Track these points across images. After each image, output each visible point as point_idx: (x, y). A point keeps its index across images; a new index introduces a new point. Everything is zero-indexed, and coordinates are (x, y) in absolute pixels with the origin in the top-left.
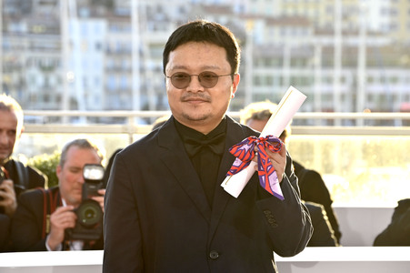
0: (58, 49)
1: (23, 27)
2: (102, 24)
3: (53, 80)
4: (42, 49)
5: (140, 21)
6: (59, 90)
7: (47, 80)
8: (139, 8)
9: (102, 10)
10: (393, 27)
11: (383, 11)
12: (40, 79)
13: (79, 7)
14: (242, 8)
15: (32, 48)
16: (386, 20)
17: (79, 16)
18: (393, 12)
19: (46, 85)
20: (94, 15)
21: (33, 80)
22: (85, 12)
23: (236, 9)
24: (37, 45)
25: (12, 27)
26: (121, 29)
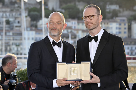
0: (21, 40)
1: (11, 34)
2: (34, 32)
3: (19, 49)
4: (16, 40)
5: (45, 31)
6: (21, 52)
7: (18, 49)
8: (45, 27)
9: (34, 28)
10: (120, 33)
11: (117, 28)
12: (16, 49)
13: (27, 28)
14: (75, 27)
15: (13, 40)
16: (118, 31)
17: (27, 30)
18: (120, 29)
19: (17, 50)
20: (31, 30)
21: (14, 49)
22: (29, 29)
23: (73, 28)
24: (15, 39)
25: (8, 34)
26: (39, 34)
